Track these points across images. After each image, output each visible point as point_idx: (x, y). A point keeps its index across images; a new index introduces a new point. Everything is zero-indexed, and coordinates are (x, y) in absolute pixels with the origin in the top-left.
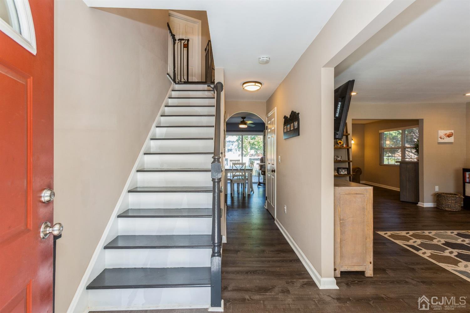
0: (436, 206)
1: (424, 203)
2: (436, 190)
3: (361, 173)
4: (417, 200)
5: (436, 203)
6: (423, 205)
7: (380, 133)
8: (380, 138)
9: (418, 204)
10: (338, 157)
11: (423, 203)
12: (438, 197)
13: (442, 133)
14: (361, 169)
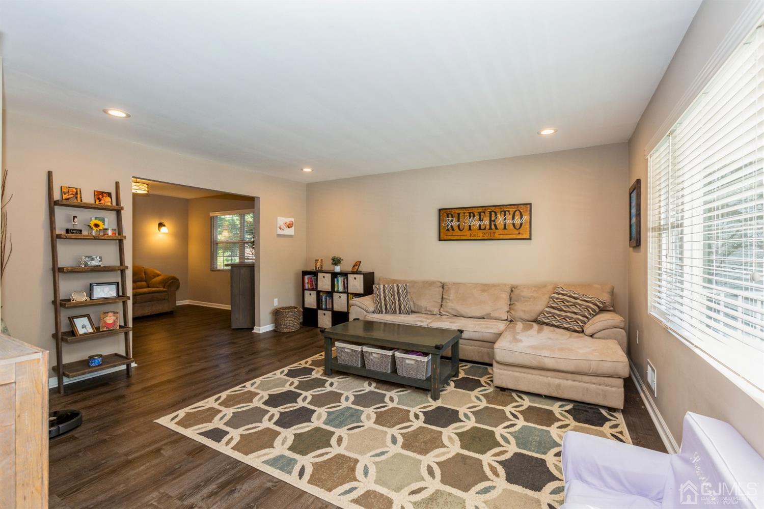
0: (274, 328)
1: (260, 326)
2: (275, 305)
3: (178, 287)
4: (253, 324)
5: (274, 324)
6: (259, 330)
7: (211, 217)
8: (211, 225)
9: (252, 329)
10: (93, 259)
11: (259, 328)
12: (277, 314)
13: (282, 221)
14: (178, 280)
